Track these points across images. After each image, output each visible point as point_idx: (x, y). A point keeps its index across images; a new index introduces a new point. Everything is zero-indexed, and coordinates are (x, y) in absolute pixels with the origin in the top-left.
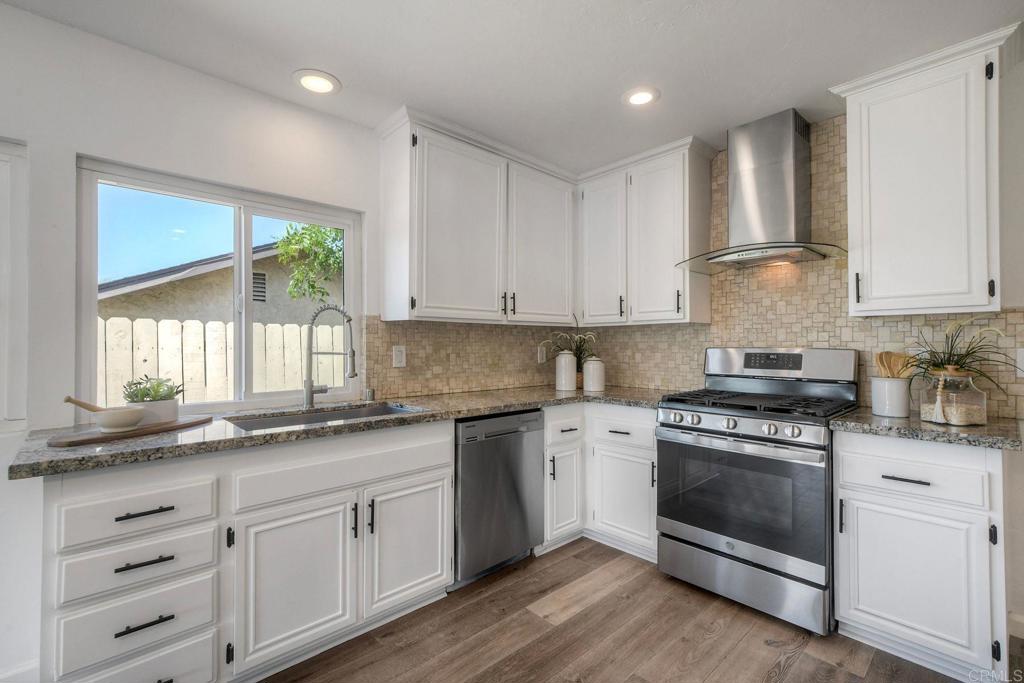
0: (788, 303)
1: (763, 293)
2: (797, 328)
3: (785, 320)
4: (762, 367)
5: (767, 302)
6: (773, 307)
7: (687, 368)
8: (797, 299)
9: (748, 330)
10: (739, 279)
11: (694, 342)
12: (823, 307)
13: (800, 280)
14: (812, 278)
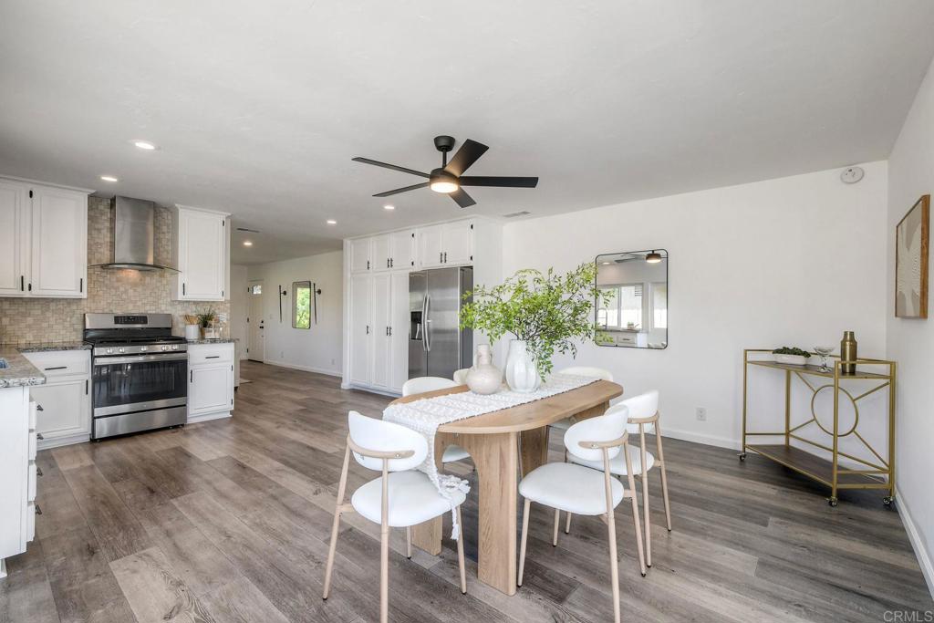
0: (135, 291)
1: (119, 284)
2: (139, 303)
3: (133, 299)
4: (126, 323)
5: (122, 289)
6: (126, 292)
7: (61, 327)
8: (140, 289)
9: (110, 304)
10: (104, 274)
11: (68, 309)
12: (153, 295)
13: (141, 280)
14: (148, 280)
